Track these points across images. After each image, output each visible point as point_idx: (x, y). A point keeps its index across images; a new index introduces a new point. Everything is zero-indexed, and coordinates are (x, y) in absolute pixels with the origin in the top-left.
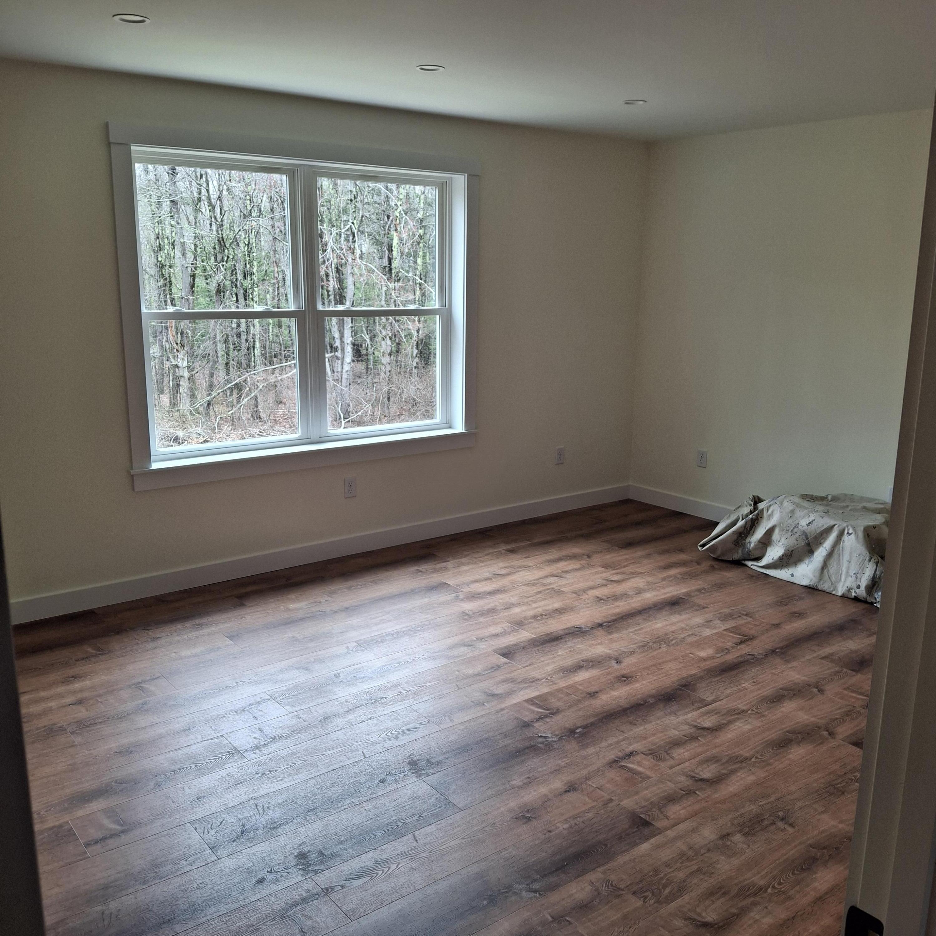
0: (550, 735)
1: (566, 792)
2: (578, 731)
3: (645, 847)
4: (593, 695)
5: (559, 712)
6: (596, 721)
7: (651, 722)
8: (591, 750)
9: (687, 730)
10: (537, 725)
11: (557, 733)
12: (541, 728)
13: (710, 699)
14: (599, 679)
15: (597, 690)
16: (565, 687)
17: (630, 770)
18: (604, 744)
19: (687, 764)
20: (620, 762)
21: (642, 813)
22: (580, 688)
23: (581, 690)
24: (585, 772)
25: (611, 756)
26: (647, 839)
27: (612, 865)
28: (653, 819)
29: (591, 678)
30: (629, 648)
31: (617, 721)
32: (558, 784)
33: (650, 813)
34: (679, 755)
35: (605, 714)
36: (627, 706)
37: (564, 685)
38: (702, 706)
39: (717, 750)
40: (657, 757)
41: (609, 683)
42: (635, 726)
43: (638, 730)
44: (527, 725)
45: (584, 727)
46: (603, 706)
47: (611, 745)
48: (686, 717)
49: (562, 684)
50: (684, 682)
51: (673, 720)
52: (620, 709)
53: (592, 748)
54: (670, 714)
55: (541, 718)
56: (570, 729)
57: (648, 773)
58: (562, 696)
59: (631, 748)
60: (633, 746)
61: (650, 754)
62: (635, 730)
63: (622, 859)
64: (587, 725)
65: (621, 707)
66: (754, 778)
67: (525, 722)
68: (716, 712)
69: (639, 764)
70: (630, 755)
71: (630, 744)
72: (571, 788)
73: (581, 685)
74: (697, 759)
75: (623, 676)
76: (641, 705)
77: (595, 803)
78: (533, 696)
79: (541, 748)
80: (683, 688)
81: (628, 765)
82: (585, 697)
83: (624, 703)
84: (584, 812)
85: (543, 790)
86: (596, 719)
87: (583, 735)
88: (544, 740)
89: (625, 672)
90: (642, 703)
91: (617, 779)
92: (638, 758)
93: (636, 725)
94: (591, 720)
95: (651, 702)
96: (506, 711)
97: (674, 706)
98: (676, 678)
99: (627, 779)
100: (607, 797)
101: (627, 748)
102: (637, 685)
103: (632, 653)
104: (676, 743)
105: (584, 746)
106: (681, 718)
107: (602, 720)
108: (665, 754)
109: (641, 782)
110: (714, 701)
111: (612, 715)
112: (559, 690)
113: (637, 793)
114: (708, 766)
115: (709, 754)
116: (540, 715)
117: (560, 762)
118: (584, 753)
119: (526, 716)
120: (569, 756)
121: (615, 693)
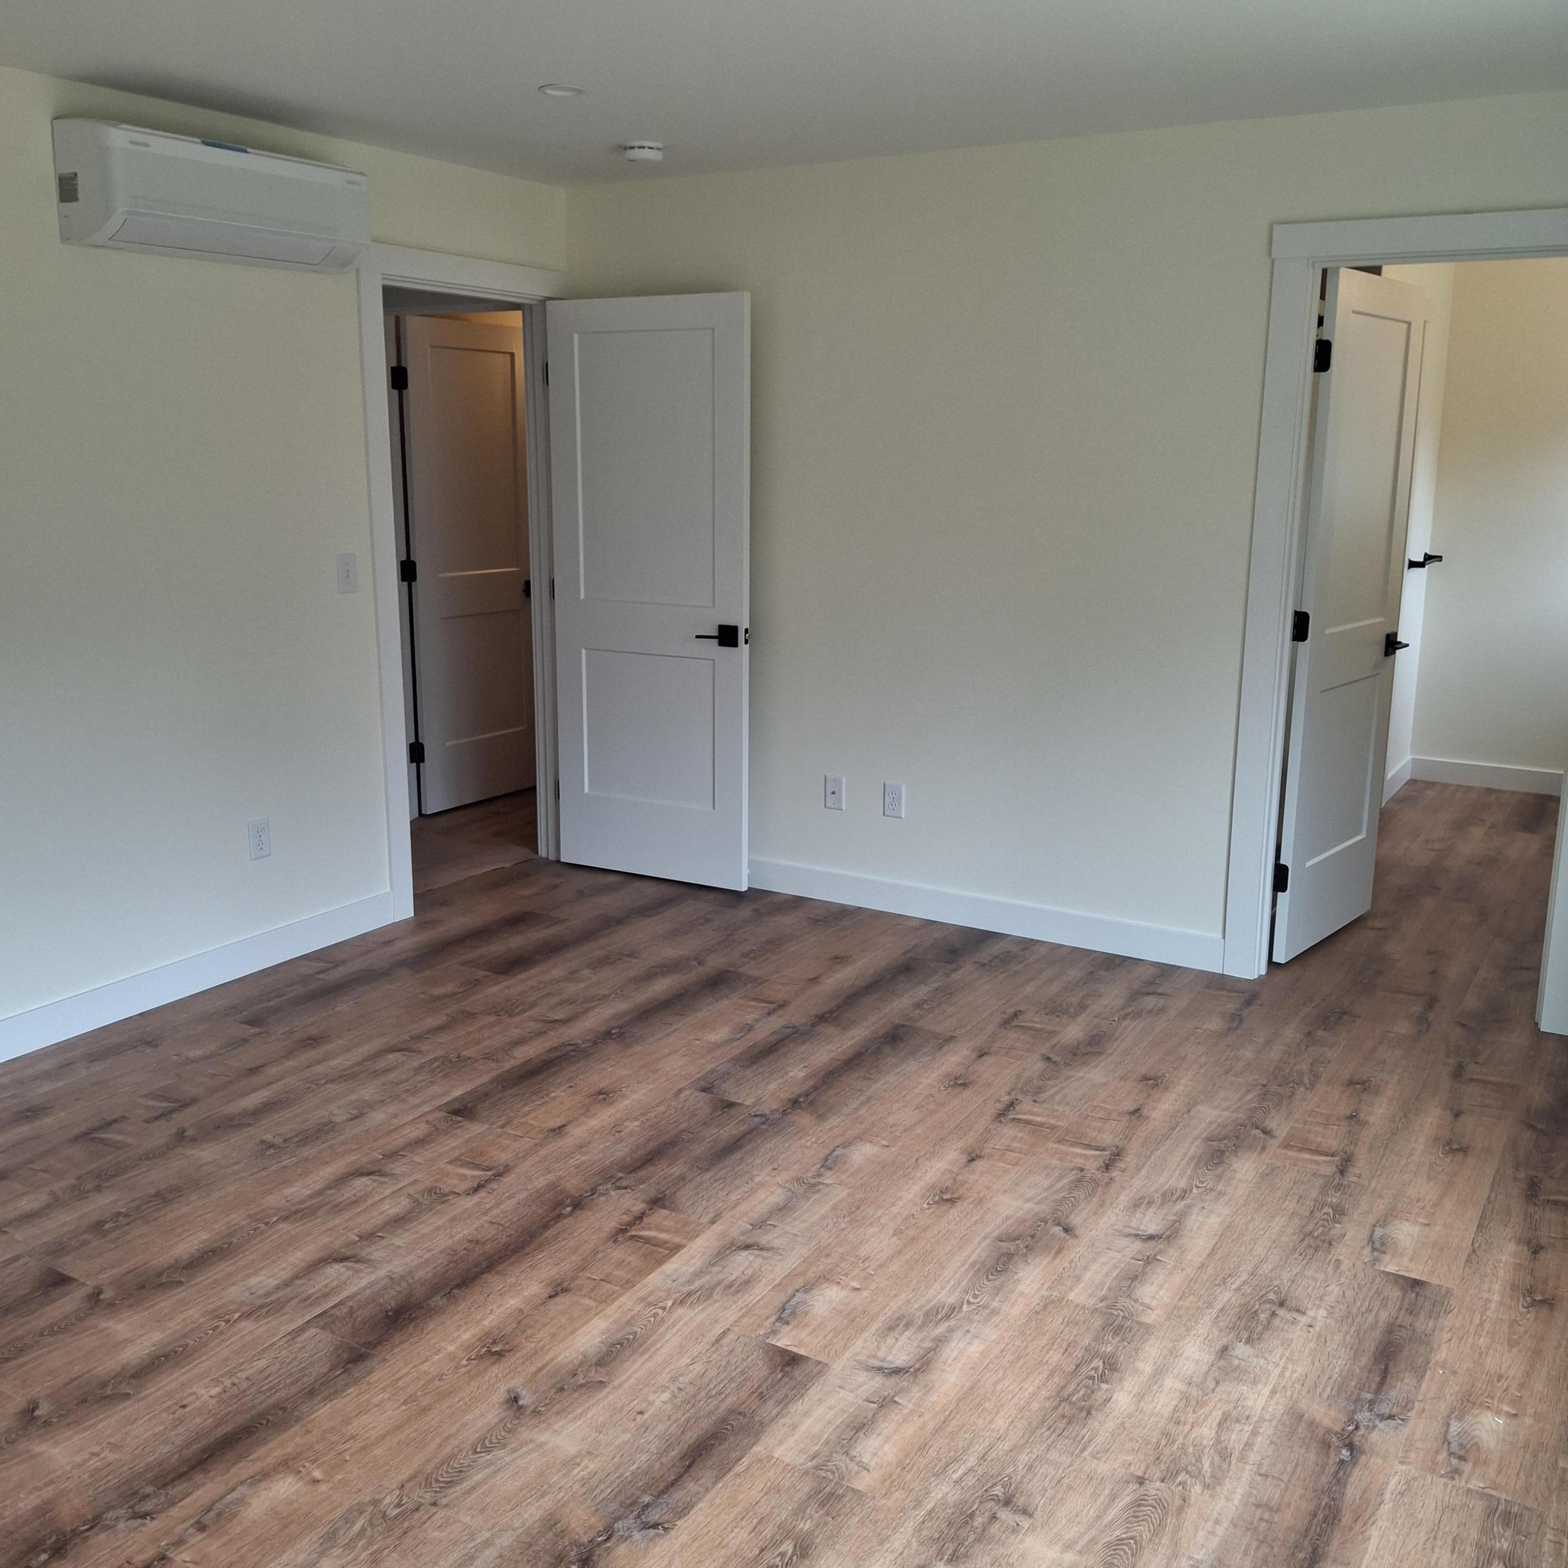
0: (613, 1193)
1: (564, 1126)
2: (569, 1209)
3: (458, 1093)
4: (558, 1289)
5: (612, 1237)
6: (542, 1234)
7: (441, 1252)
8: (541, 1182)
9: (375, 1252)
10: (640, 1207)
11: (602, 1199)
12: (633, 1202)
13: (312, 1331)
14: (553, 1335)
15: (552, 1302)
16: (620, 1295)
17: (477, 1167)
18: (522, 1196)
19: (388, 1192)
20: (494, 1175)
21: (460, 1122)
22: (587, 1302)
23: (584, 1296)
24: (543, 1152)
25: (508, 1180)
26: (455, 1100)
27: (494, 1074)
28: (446, 1118)
29: (571, 1334)
30: (490, 1464)
31: (504, 1239)
32: (577, 1133)
33: (450, 1123)
34: (399, 1203)
35: (527, 1250)
36: (488, 1277)
37: (622, 1300)
38: (333, 1311)
39: (331, 1224)
40: (435, 1193)
41: (530, 1327)
42: (470, 1238)
43: (464, 1231)
44: (657, 1202)
45: (559, 1217)
46: (532, 1267)
47: (509, 1197)
48: (373, 1278)
49: (627, 1303)
50: (357, 1371)
51: (398, 1266)
52: (500, 1267)
53: (539, 1186)
54: (402, 1277)
55: (641, 1217)
56: (581, 1209)
57: (450, 1168)
58: (617, 1273)
59: (476, 1198)
60: (474, 1202)
61: (447, 1195)
62: (472, 1229)
63: (485, 1079)
64: (556, 1223)
65: (497, 1273)
66: (285, 1191)
67: (664, 1207)
68: (308, 1302)
69: (464, 1178)
70: (476, 1190)
71: (478, 1204)
72: (558, 1131)
73: (588, 1310)
74: (370, 1202)
75: (500, 1355)
76: (458, 1286)
77: (523, 1120)
78: (673, 1260)
79: (619, 1171)
80: (363, 1350)
81: (481, 1173)
82: (574, 1278)
83: (495, 1282)
84: (534, 1110)
85: (594, 1123)
86: (542, 1238)
87: (559, 1204)
88: (618, 1184)
89: (495, 1370)
90: (455, 1291)
91: (495, 1153)
92: (465, 1185)
93: (470, 1241)
94: (549, 1233)
95: (437, 1298)
96: (704, 1220)
97: (391, 1300)
98: (374, 1377)
99: (482, 1154)
100: (508, 1130)
101: (484, 1198)
102: (466, 1336)
103: (484, 1445)
104: (399, 1222)
105: (552, 1186)
106: (382, 1273)
107: (531, 1237)
108: (421, 1199)
109: (461, 1155)
110: (301, 1330)
111: (515, 1251)
112: (628, 1285)
113: (468, 1140)
114: (354, 1195)
115: (347, 1215)
116: (643, 1224)
117: (583, 1158)
118: (551, 1177)
119: (666, 1218)
120: (572, 1169)
121: (513, 1302)
